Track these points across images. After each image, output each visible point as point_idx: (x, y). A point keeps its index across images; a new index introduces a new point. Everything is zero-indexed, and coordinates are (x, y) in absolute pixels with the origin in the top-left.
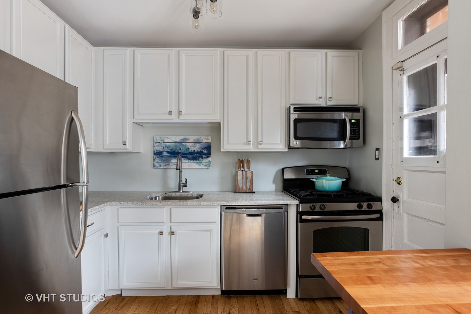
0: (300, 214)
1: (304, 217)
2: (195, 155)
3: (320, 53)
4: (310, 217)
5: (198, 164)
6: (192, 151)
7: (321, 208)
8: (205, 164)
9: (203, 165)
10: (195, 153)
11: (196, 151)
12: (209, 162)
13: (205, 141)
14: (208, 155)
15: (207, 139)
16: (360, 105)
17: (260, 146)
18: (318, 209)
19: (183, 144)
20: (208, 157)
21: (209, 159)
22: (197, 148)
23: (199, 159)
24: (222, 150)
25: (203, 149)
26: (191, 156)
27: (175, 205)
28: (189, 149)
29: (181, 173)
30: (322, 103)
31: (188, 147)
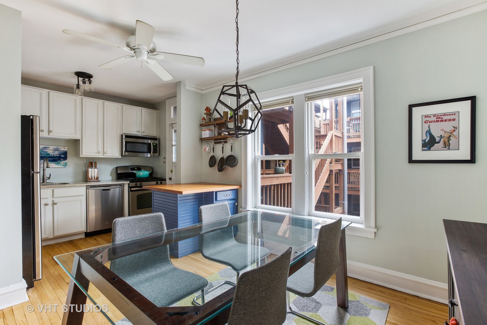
0: (130, 187)
1: (132, 189)
2: (54, 158)
3: (139, 109)
4: (135, 189)
5: (57, 164)
6: (52, 155)
7: (140, 185)
8: (62, 164)
9: (61, 165)
10: (54, 157)
11: (55, 156)
12: (66, 163)
13: (62, 149)
14: (65, 158)
15: (64, 148)
16: (158, 137)
17: (105, 155)
18: (139, 185)
19: (45, 150)
20: (65, 160)
21: (66, 161)
22: (56, 153)
23: (58, 161)
24: (81, 156)
25: (61, 154)
26: (51, 159)
27: (57, 187)
28: (49, 154)
29: (45, 170)
30: (140, 134)
31: (48, 153)
